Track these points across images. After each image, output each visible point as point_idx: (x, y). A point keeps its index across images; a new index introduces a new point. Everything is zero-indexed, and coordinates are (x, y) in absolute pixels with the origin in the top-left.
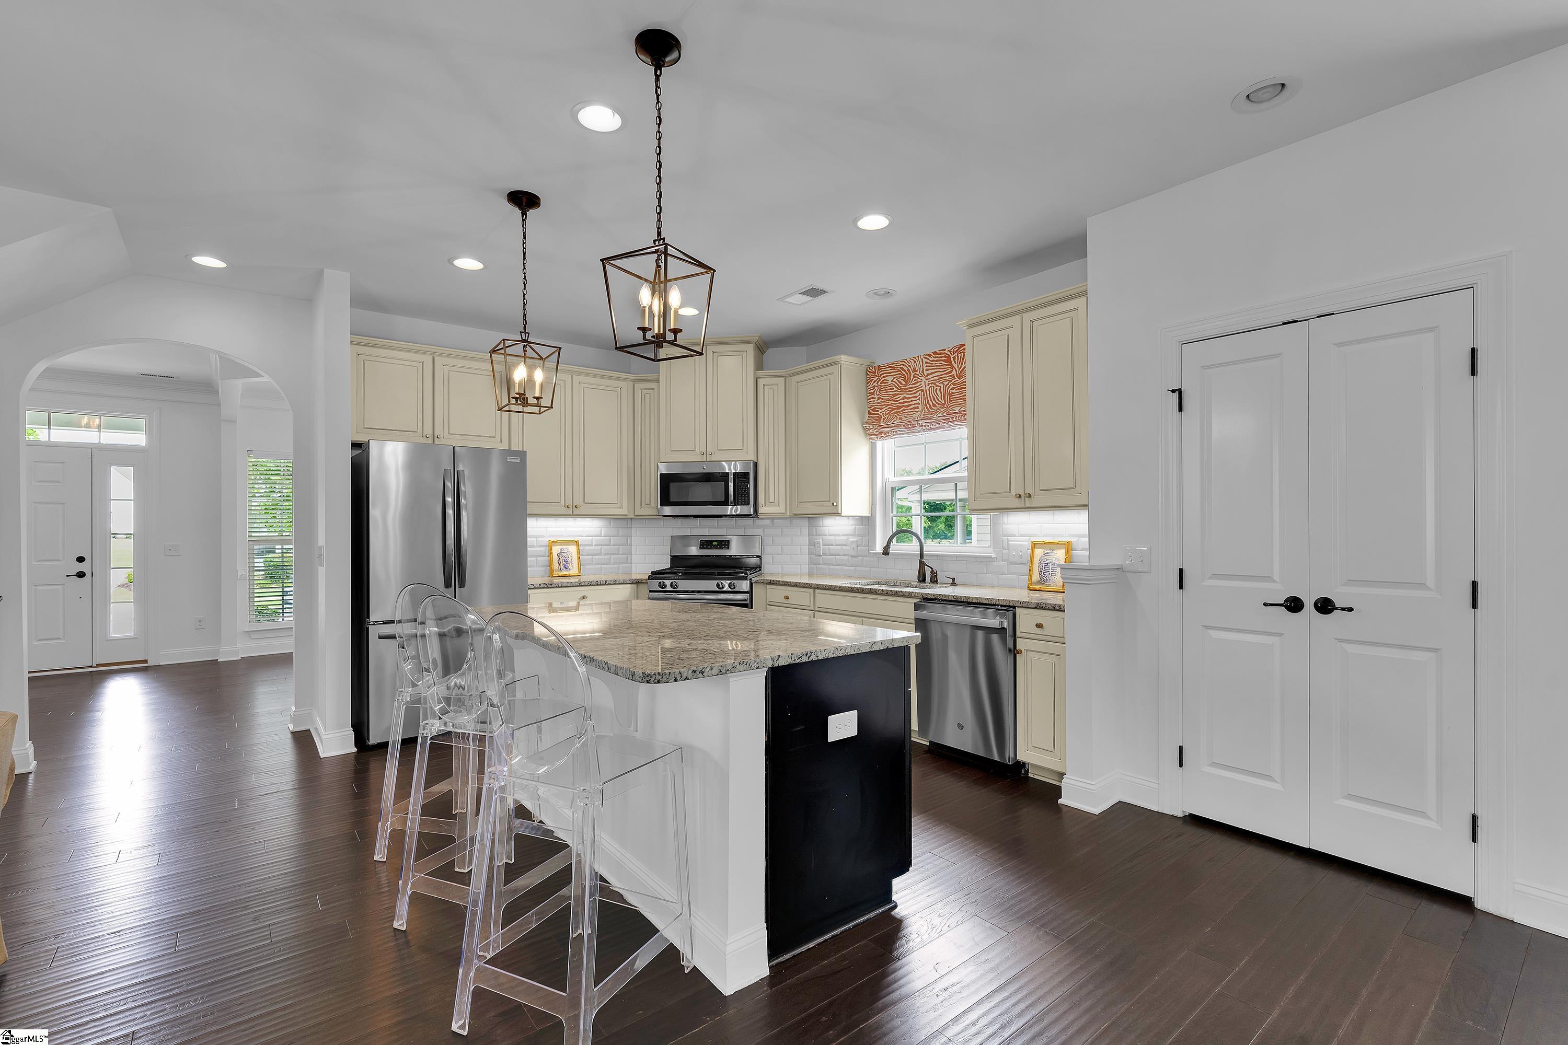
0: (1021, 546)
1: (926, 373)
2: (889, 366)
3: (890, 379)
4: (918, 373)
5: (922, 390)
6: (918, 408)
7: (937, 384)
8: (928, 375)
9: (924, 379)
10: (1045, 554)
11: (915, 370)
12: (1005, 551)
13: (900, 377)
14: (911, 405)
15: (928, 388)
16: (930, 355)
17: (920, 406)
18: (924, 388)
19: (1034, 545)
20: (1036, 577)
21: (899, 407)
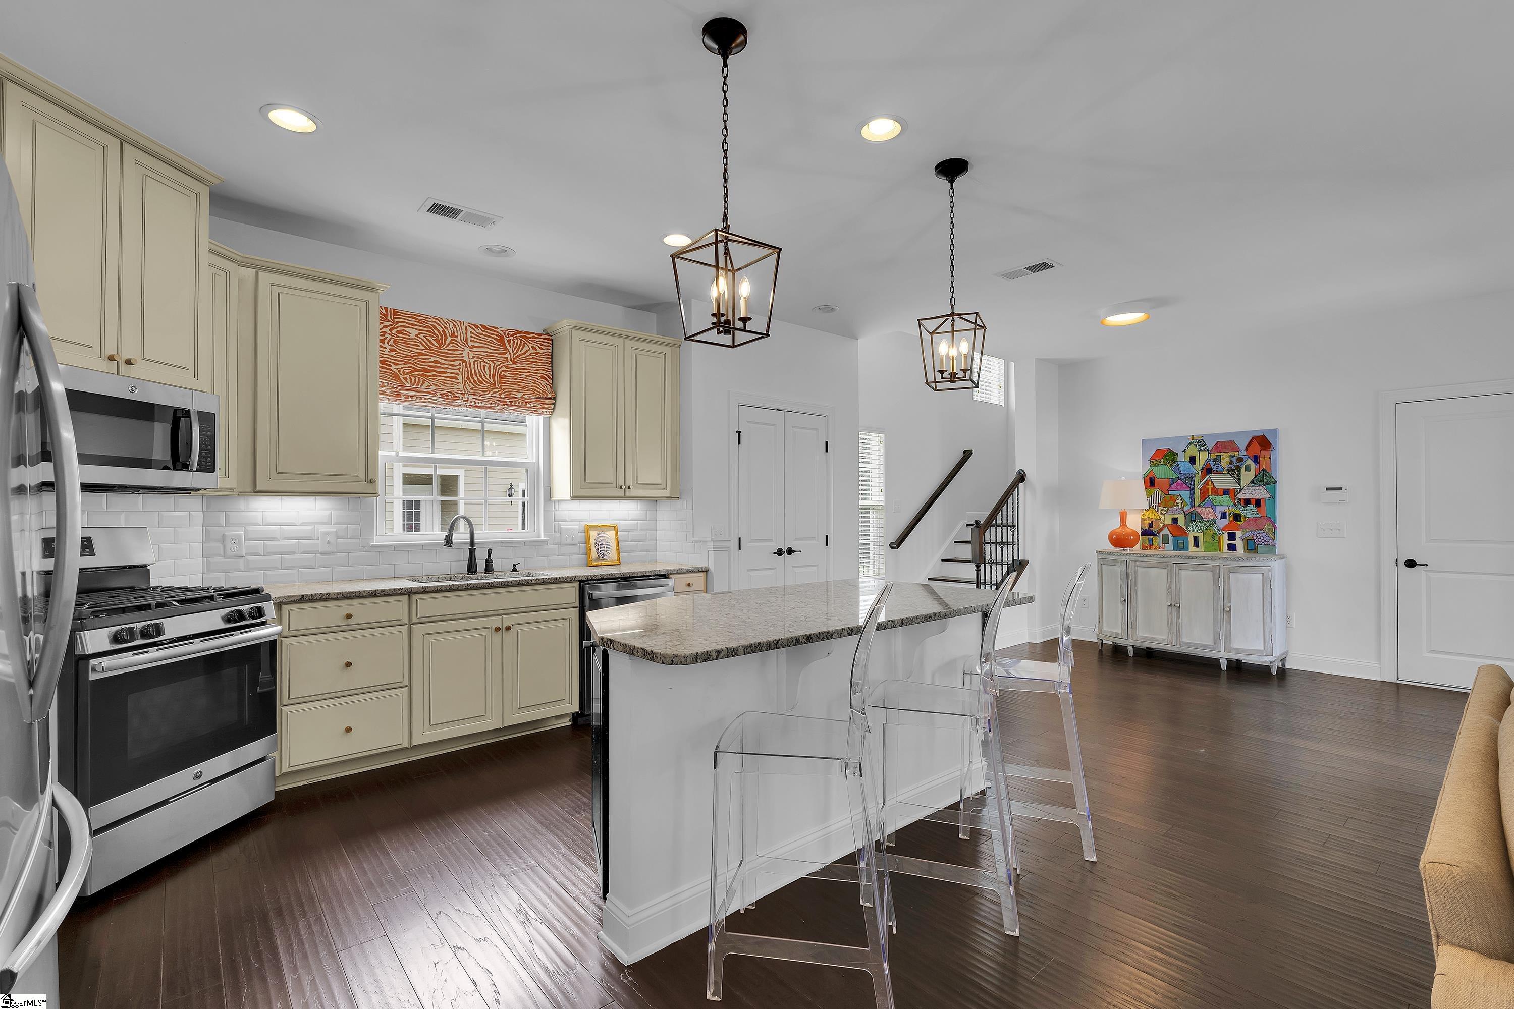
0: (573, 529)
1: (470, 344)
2: (415, 316)
3: (413, 333)
4: (458, 339)
5: (464, 361)
6: (456, 378)
7: (486, 360)
8: (474, 347)
9: (467, 350)
10: (599, 535)
11: (453, 335)
12: (557, 535)
13: (430, 336)
14: (447, 373)
15: (472, 361)
16: (477, 327)
17: (460, 377)
18: (466, 358)
19: (589, 528)
20: (594, 555)
21: (425, 370)
